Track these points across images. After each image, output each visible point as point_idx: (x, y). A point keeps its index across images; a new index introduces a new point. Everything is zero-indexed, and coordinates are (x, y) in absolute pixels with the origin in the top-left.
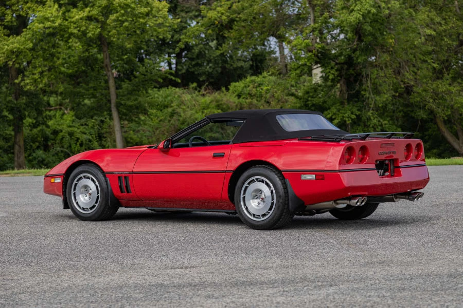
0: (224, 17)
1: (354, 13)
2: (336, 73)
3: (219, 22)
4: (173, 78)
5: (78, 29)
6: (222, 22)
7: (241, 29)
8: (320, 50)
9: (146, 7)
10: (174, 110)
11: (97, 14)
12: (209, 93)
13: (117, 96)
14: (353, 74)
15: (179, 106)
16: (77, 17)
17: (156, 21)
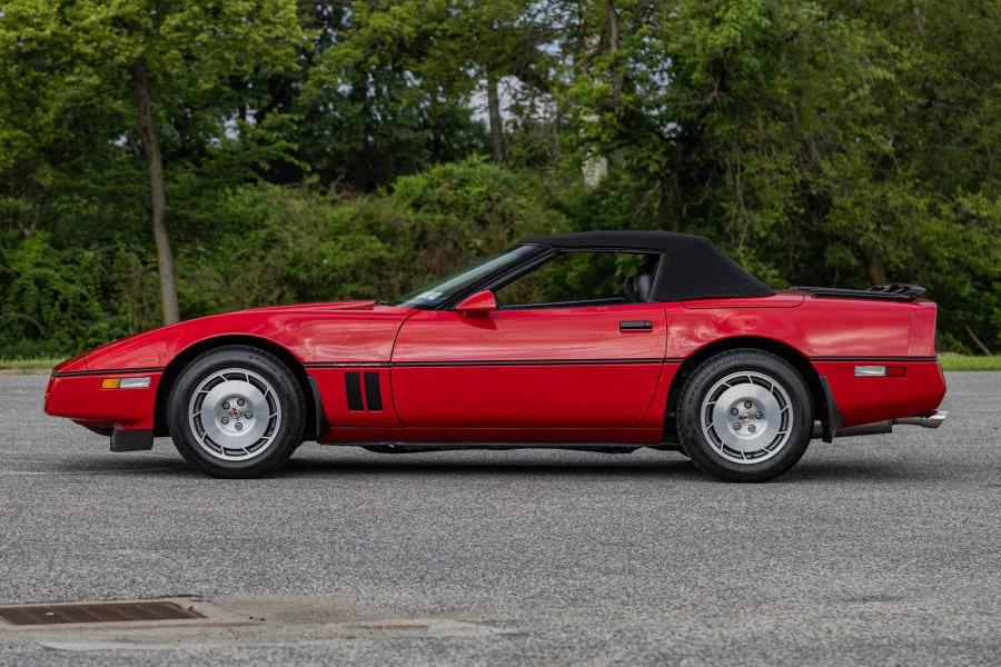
0: (408, 29)
1: (722, 26)
2: (664, 160)
3: (394, 40)
4: (296, 162)
5: (95, 44)
6: (402, 39)
7: (447, 56)
8: (632, 107)
10: (271, 234)
11: (138, 14)
12: (348, 198)
13: (168, 198)
14: (697, 164)
15: (282, 225)
16: (93, 18)
17: (269, 31)
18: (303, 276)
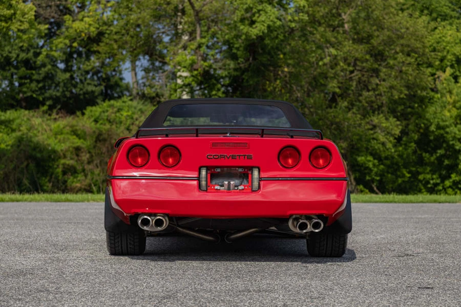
0: (92, 29)
1: (257, 24)
3: (86, 35)
4: (34, 95)
6: (89, 35)
7: (113, 42)
8: (207, 69)
9: (9, 10)
10: (23, 135)
12: (62, 117)
15: (29, 130)
17: (20, 26)
18: (39, 155)
